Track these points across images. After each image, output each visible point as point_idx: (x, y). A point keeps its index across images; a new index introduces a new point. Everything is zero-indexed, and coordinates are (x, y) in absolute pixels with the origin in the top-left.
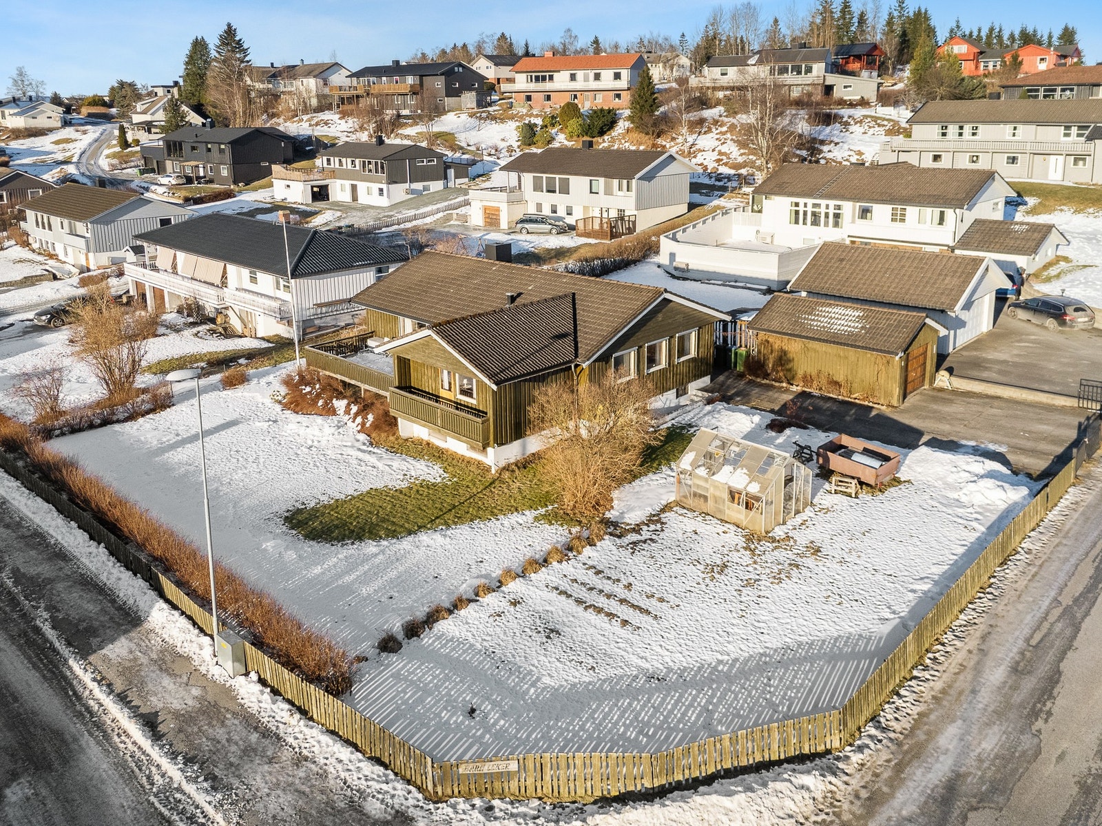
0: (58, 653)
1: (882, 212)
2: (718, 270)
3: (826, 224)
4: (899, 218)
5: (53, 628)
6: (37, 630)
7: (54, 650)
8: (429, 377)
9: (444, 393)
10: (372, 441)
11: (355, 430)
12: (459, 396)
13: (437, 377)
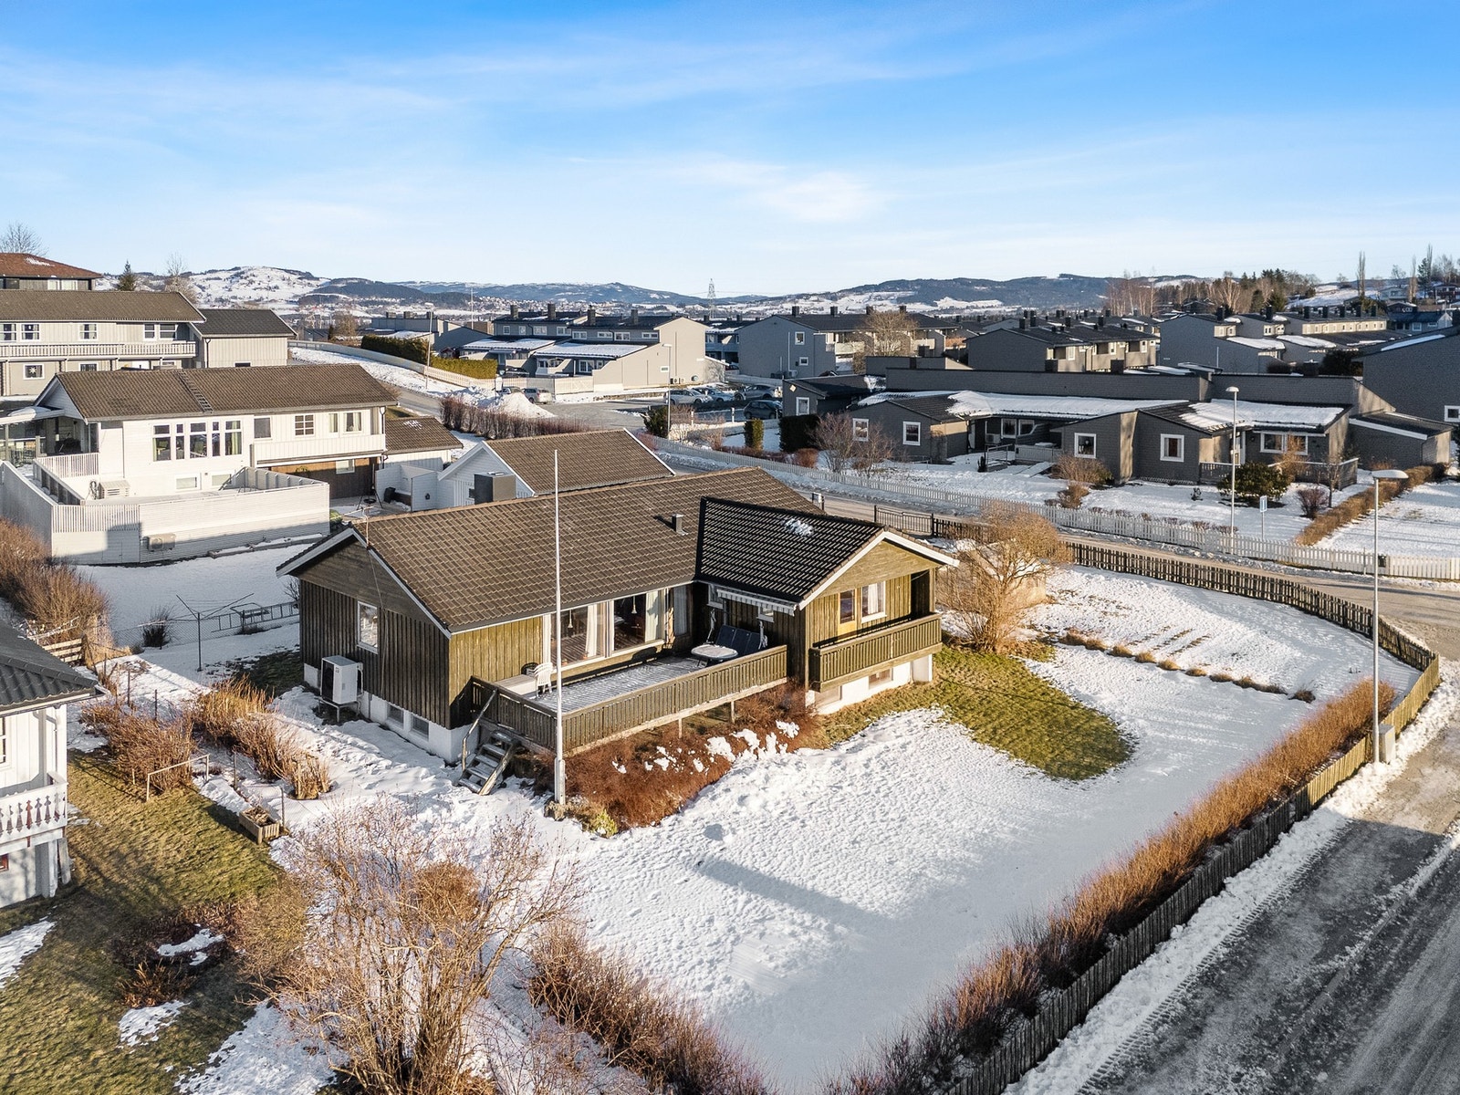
0: (1447, 860)
1: (283, 423)
2: (229, 531)
3: (216, 452)
4: (304, 428)
5: (1413, 873)
6: (1422, 893)
7: (1444, 866)
8: (825, 618)
9: (844, 628)
10: (817, 747)
11: (784, 755)
12: (865, 620)
13: (836, 609)
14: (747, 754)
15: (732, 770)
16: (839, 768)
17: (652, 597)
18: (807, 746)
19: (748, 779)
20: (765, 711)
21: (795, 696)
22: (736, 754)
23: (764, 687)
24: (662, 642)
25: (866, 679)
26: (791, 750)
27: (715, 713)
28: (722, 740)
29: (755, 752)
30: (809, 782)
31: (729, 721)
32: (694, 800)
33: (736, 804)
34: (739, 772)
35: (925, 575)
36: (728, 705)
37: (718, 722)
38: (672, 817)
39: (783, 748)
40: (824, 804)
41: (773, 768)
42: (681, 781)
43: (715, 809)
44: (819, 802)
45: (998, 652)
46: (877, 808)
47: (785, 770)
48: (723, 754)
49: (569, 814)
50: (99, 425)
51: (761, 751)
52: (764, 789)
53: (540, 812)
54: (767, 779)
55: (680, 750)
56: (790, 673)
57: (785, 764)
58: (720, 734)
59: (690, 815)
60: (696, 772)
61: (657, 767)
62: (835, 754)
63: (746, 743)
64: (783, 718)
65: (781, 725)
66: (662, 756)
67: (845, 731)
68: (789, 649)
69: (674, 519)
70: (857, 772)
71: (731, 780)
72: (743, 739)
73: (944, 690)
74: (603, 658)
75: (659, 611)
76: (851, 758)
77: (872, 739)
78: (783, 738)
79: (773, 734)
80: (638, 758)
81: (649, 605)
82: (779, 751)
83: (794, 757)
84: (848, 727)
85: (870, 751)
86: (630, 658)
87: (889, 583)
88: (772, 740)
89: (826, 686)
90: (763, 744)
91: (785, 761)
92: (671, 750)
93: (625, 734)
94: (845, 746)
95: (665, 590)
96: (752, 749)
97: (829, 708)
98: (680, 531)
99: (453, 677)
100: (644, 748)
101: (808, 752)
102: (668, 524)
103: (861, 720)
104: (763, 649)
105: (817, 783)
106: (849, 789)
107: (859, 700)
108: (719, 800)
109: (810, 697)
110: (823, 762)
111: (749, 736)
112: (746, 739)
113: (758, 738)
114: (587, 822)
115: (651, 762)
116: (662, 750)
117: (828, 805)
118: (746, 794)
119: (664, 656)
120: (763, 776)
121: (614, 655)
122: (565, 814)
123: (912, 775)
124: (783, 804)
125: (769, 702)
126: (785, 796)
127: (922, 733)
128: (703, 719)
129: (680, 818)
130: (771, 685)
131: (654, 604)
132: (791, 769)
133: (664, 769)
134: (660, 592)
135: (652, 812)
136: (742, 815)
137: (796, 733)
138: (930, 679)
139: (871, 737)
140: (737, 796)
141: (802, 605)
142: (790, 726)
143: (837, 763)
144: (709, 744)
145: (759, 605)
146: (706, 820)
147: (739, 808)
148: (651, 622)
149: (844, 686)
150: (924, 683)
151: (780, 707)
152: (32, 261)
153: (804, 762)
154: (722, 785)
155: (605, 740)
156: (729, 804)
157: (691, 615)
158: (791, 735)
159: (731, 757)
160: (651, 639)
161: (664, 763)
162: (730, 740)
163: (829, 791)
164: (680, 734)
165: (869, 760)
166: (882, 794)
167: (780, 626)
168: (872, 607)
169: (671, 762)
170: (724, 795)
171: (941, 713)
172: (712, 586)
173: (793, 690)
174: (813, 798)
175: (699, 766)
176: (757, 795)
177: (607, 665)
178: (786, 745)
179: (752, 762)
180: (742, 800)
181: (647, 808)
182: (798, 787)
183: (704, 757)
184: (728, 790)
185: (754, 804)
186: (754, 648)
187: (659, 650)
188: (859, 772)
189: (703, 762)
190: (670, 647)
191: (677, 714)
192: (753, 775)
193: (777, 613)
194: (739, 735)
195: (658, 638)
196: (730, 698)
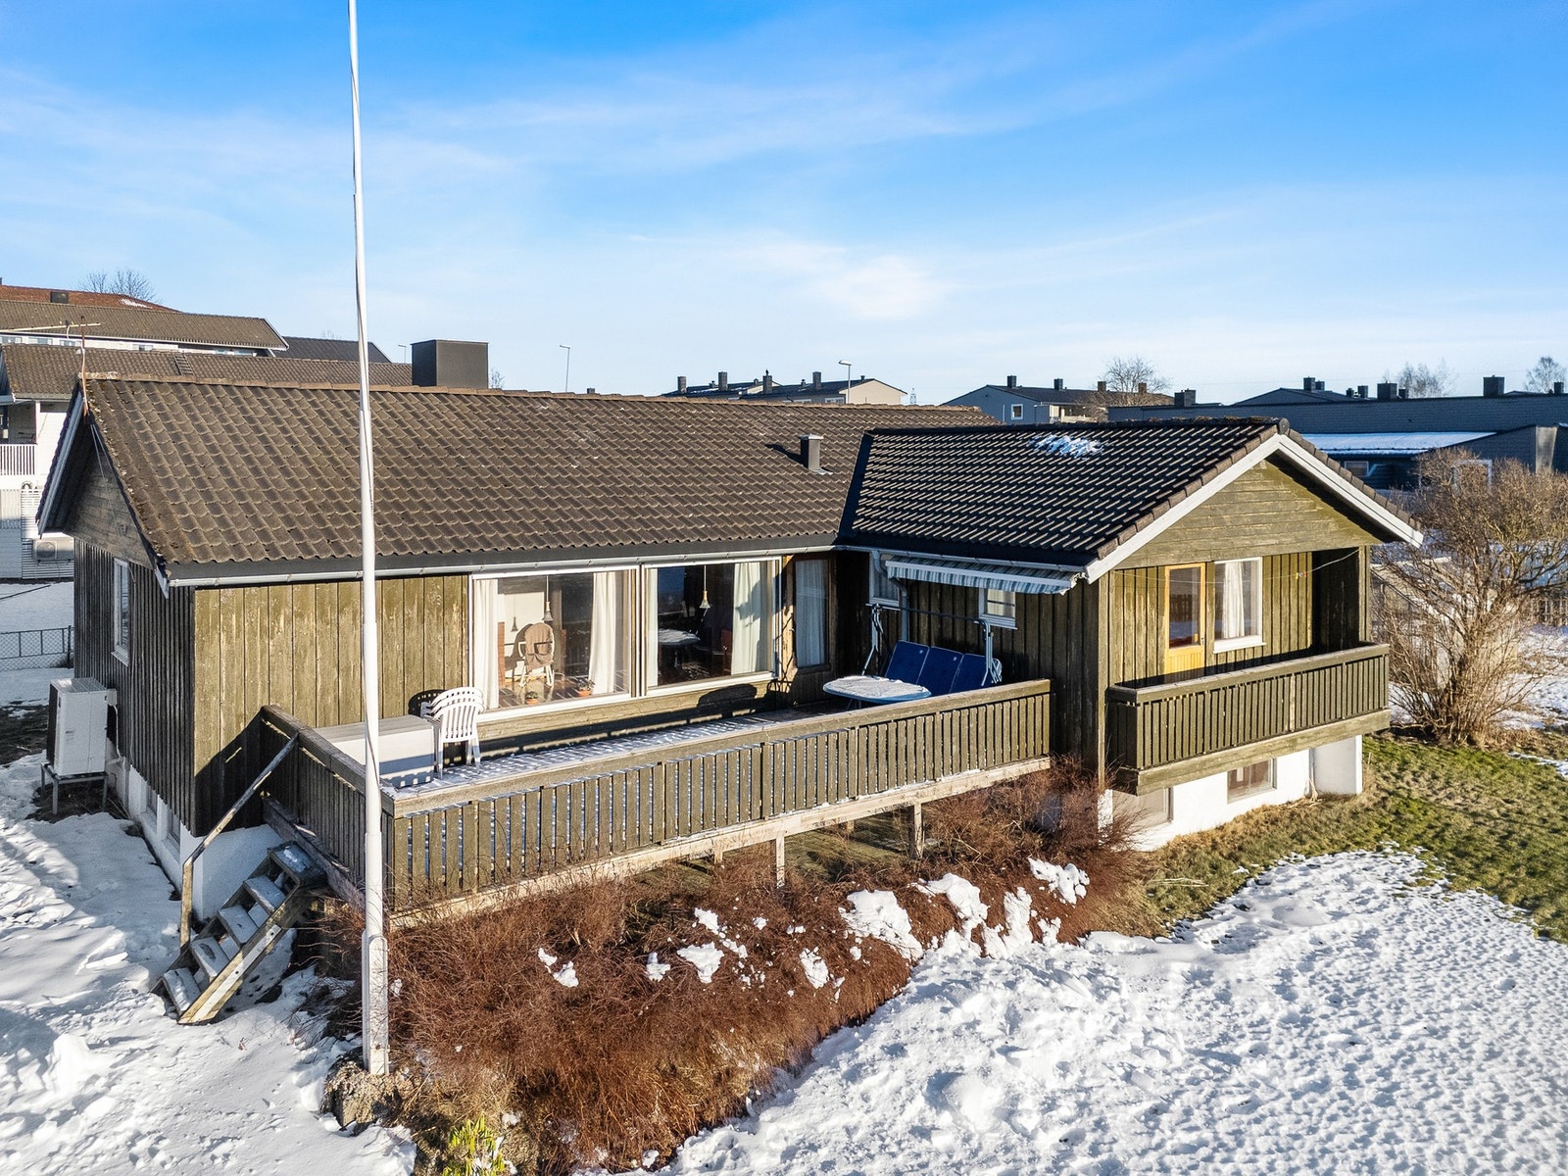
8: (1137, 628)
9: (1177, 660)
10: (1133, 931)
11: (1056, 951)
12: (1220, 647)
13: (1159, 613)
14: (954, 942)
15: (912, 986)
16: (1209, 993)
17: (747, 578)
18: (1109, 927)
19: (957, 1017)
20: (1000, 833)
21: (1074, 801)
22: (925, 940)
23: (997, 774)
24: (768, 676)
25: (1221, 779)
26: (1074, 933)
27: (875, 831)
28: (887, 899)
29: (977, 936)
30: (1134, 1037)
31: (910, 851)
32: (798, 1074)
33: (920, 1101)
34: (930, 993)
35: (1348, 558)
36: (906, 812)
37: (880, 853)
38: (720, 1134)
39: (1051, 930)
40: (1197, 1119)
41: (1028, 986)
42: (755, 1014)
43: (856, 1116)
44: (1177, 1106)
45: (1482, 745)
46: (1376, 1149)
47: (1065, 994)
48: (890, 937)
49: (389, 1109)
50: (38, 406)
51: (991, 935)
52: (1006, 1051)
53: (309, 1098)
54: (1013, 1020)
55: (761, 923)
56: (1059, 744)
57: (1060, 977)
58: (882, 884)
59: (777, 1127)
60: (806, 989)
61: (683, 971)
62: (1185, 951)
63: (953, 910)
64: (1047, 854)
65: (1041, 868)
66: (705, 937)
67: (1194, 895)
68: (1055, 689)
69: (805, 444)
70: (1264, 1009)
71: (909, 1017)
72: (943, 900)
73: (1397, 813)
74: (625, 697)
75: (761, 607)
76: (1235, 967)
77: (1269, 917)
78: (1047, 903)
79: (1021, 891)
80: (634, 941)
81: (741, 596)
82: (1038, 937)
83: (1082, 957)
84: (1197, 883)
85: (1278, 952)
86: (693, 703)
87: (1271, 562)
88: (1019, 906)
89: (1150, 779)
90: (997, 916)
91: (1059, 965)
92: (733, 922)
93: (616, 868)
94: (1208, 934)
95: (776, 560)
96: (969, 926)
97: (1151, 839)
98: (815, 467)
99: (206, 704)
100: (656, 911)
101: (1116, 942)
102: (792, 456)
103: (1225, 869)
104: (989, 684)
105: (1159, 1040)
106: (1261, 1068)
107: (1208, 824)
108: (868, 1082)
109: (1108, 805)
110: (1161, 976)
111: (961, 891)
112: (954, 899)
113: (984, 899)
114: (435, 1142)
115: (668, 952)
116: (708, 919)
117: (1210, 1122)
118: (953, 1064)
119: (773, 706)
120: (1001, 1009)
121: (651, 694)
122: (377, 1108)
123: (1433, 1032)
124: (1066, 1108)
125: (1008, 810)
126: (1071, 1081)
127: (1393, 909)
128: (840, 842)
129: (744, 1139)
130: (1014, 771)
131: (753, 595)
132: (1077, 993)
133: (706, 978)
134: (764, 566)
135: (657, 1116)
136: (939, 1141)
137: (1082, 892)
138: (1359, 790)
139: (1263, 913)
140: (924, 1073)
141: (1095, 571)
142: (1064, 874)
143: (1198, 978)
144: (850, 907)
145: (981, 585)
146: (824, 1154)
147: (930, 1116)
148: (745, 636)
149: (1176, 789)
150: (1346, 798)
151: (1032, 827)
152: (128, 302)
153: (1111, 971)
154: (882, 1034)
155: (546, 883)
156: (899, 1098)
157: (832, 626)
158: (1070, 896)
159: (910, 946)
160: (744, 666)
161: (705, 960)
162: (910, 901)
163: (1199, 1069)
164: (781, 875)
165: (1286, 974)
166: (1369, 1093)
167: (1032, 634)
168: (1233, 621)
169: (730, 958)
170: (884, 1066)
171: (1416, 865)
172: (875, 553)
173: (1068, 787)
174: (1157, 1089)
175: (816, 971)
176: (985, 1072)
177: (636, 713)
178: (1058, 921)
179: (967, 965)
180: (941, 1086)
181: (640, 1102)
182: (1107, 1051)
183: (834, 943)
184: (896, 1050)
185: (977, 1103)
186: (973, 679)
187: (761, 693)
188: (1270, 1009)
189: (830, 960)
190: (785, 688)
191: (768, 824)
192: (974, 1005)
193: (1024, 599)
194: (935, 887)
195: (761, 667)
196: (913, 794)
